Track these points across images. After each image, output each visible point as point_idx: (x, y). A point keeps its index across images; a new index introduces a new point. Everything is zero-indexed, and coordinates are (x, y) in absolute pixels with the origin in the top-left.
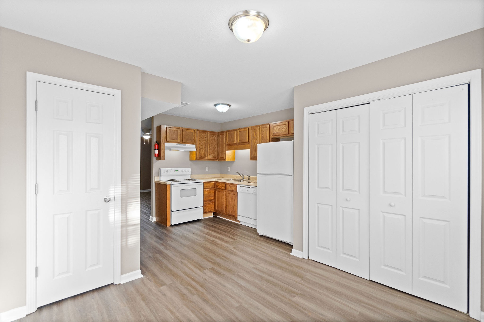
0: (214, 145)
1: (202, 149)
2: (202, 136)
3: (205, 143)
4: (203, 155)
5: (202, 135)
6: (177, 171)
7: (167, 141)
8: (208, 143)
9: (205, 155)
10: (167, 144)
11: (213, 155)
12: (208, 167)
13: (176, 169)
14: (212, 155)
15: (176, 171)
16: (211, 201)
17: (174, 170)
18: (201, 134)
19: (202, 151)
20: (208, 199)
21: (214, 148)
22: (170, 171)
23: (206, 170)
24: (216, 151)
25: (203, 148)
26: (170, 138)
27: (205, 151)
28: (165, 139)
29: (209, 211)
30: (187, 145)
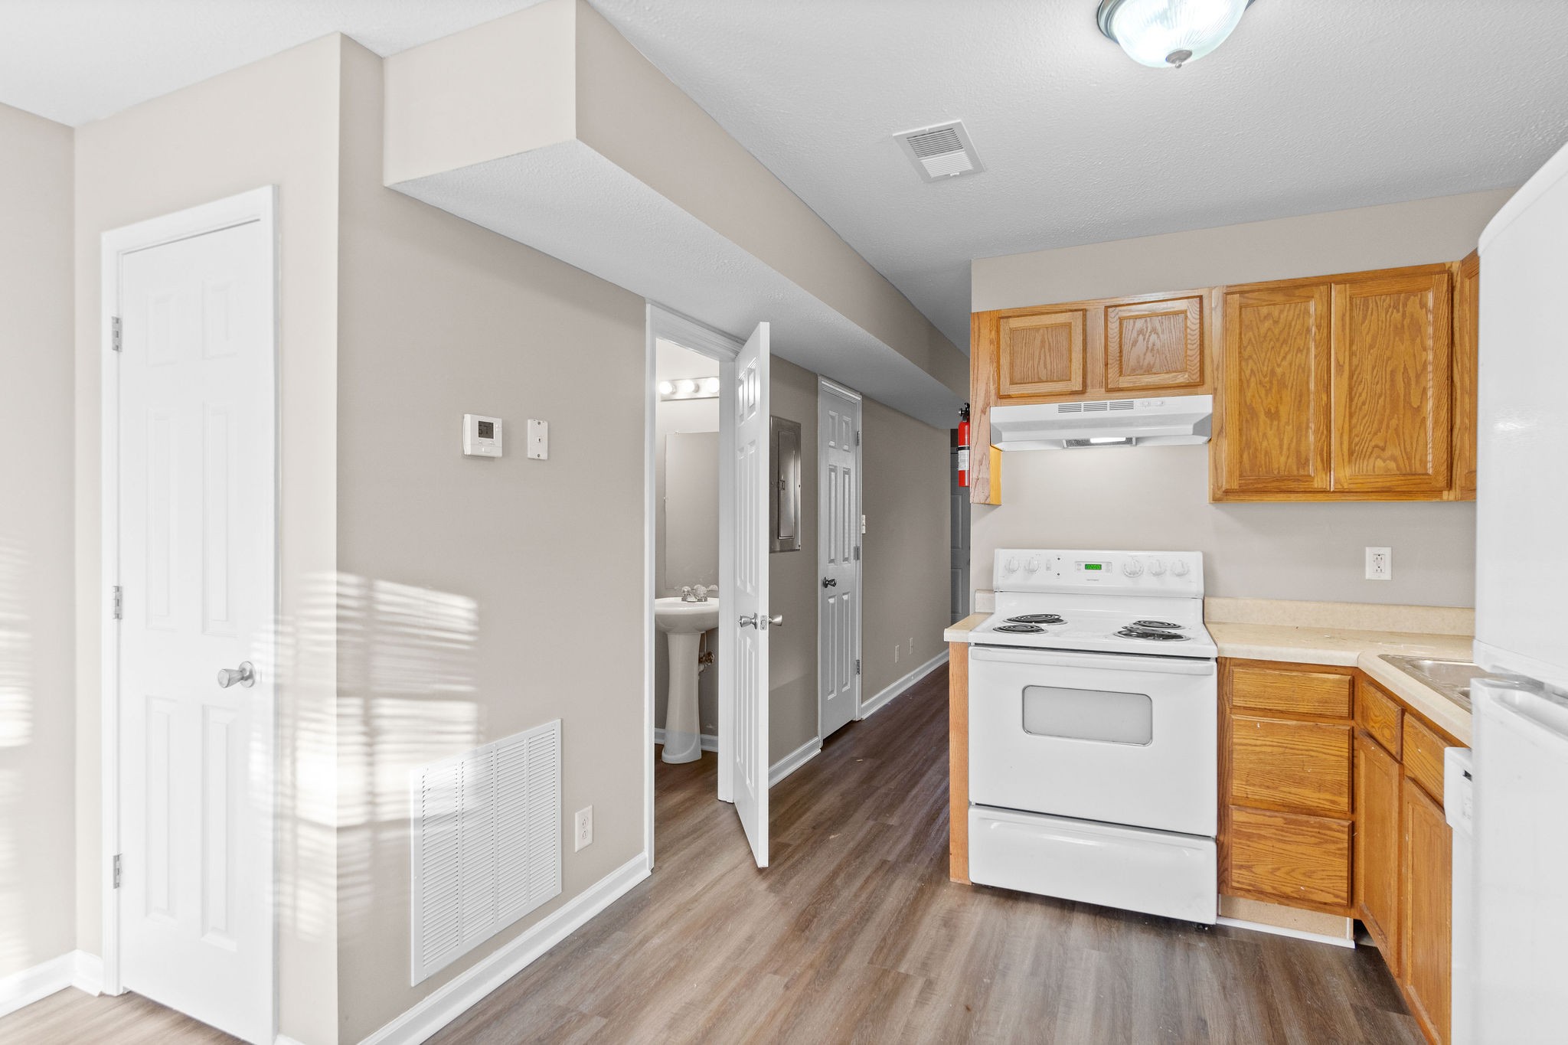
0: (1399, 378)
1: (1273, 415)
2: (1267, 324)
3: (1304, 369)
4: (1282, 462)
5: (1268, 316)
6: (1098, 567)
7: (1003, 398)
8: (1340, 366)
9: (1303, 463)
10: (1000, 414)
11: (1394, 458)
12: (1386, 552)
13: (1093, 556)
14: (1388, 453)
15: (1088, 567)
16: (1312, 820)
17: (1078, 563)
18: (1264, 311)
19: (1270, 433)
20: (1278, 795)
21: (1407, 402)
22: (1048, 568)
23: (1368, 576)
24: (1424, 420)
25: (1284, 411)
26: (1018, 376)
27: (1301, 430)
28: (992, 388)
29: (1288, 890)
30: (1137, 402)
